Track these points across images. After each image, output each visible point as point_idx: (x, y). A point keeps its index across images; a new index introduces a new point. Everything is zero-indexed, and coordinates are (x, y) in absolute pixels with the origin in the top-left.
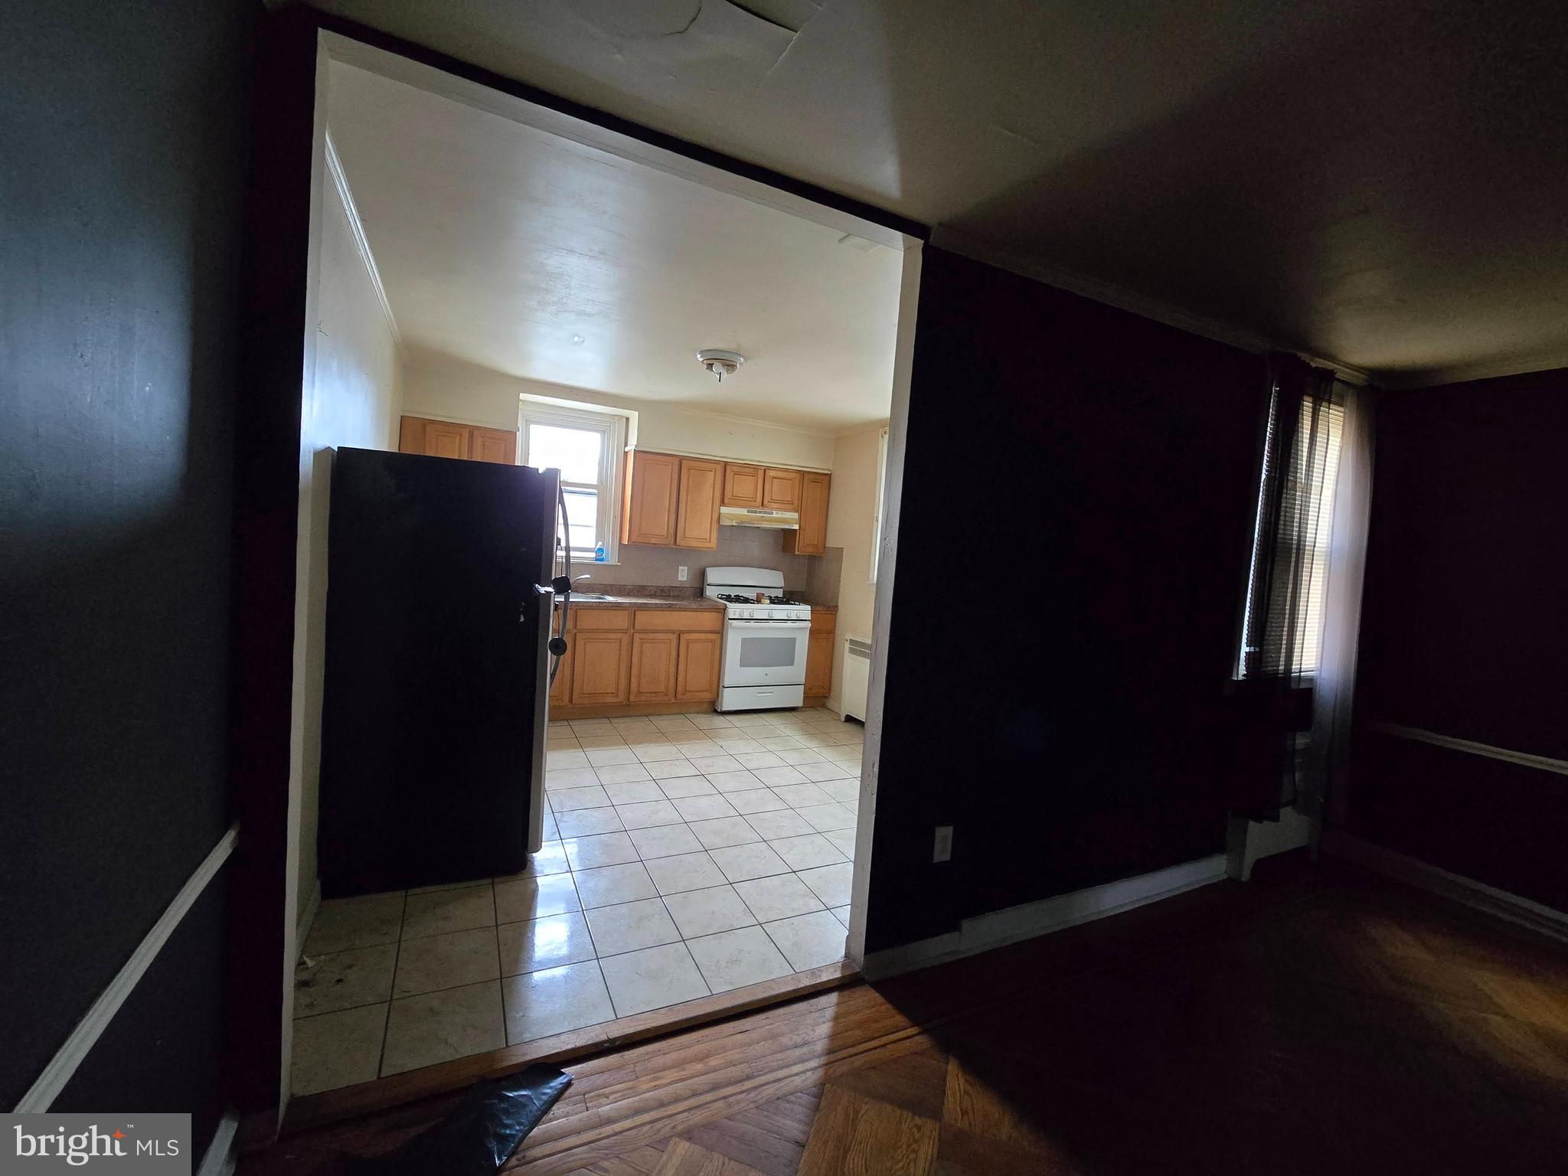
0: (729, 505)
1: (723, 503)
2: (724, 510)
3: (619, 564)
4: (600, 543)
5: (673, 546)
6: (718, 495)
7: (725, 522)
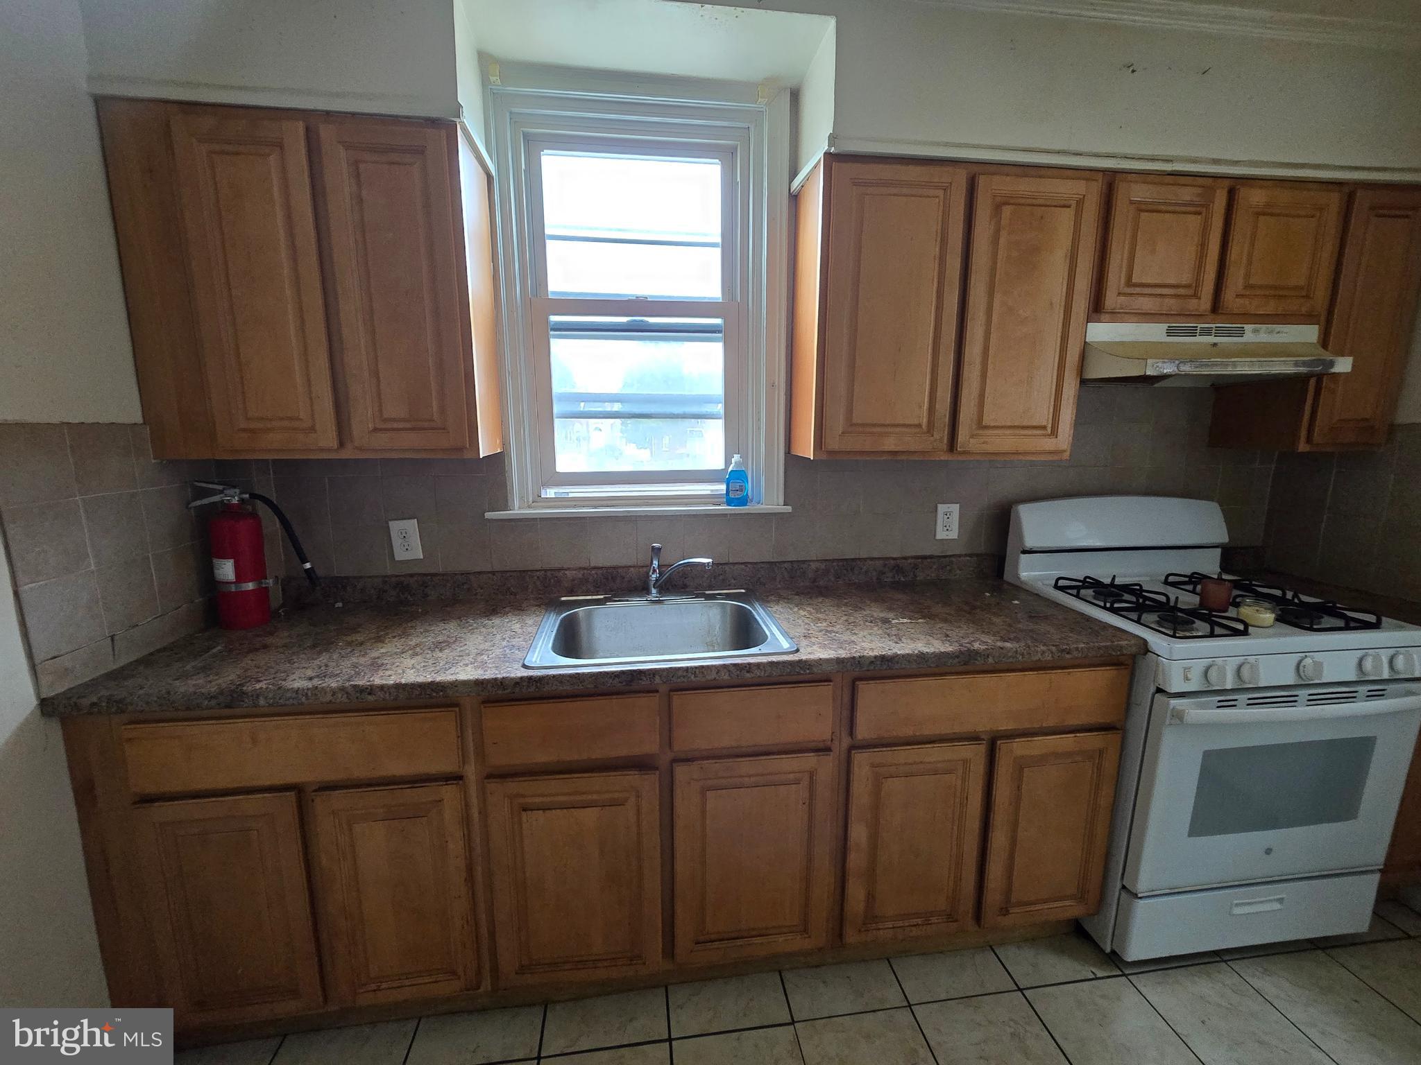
0: (1116, 316)
1: (1097, 309)
2: (1100, 332)
3: (789, 509)
4: (736, 458)
5: (945, 457)
6: (1083, 284)
7: (1101, 369)
